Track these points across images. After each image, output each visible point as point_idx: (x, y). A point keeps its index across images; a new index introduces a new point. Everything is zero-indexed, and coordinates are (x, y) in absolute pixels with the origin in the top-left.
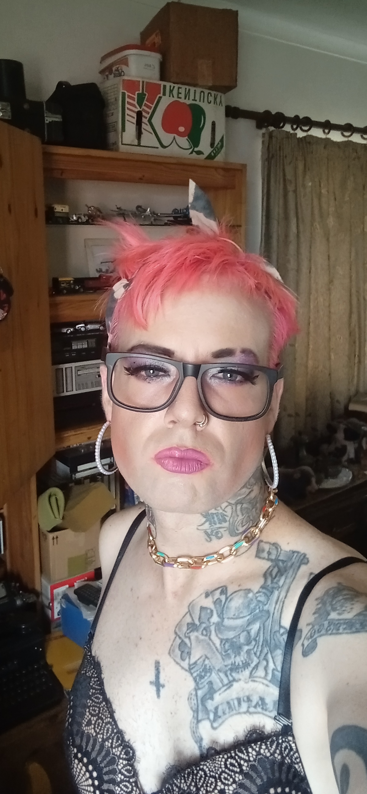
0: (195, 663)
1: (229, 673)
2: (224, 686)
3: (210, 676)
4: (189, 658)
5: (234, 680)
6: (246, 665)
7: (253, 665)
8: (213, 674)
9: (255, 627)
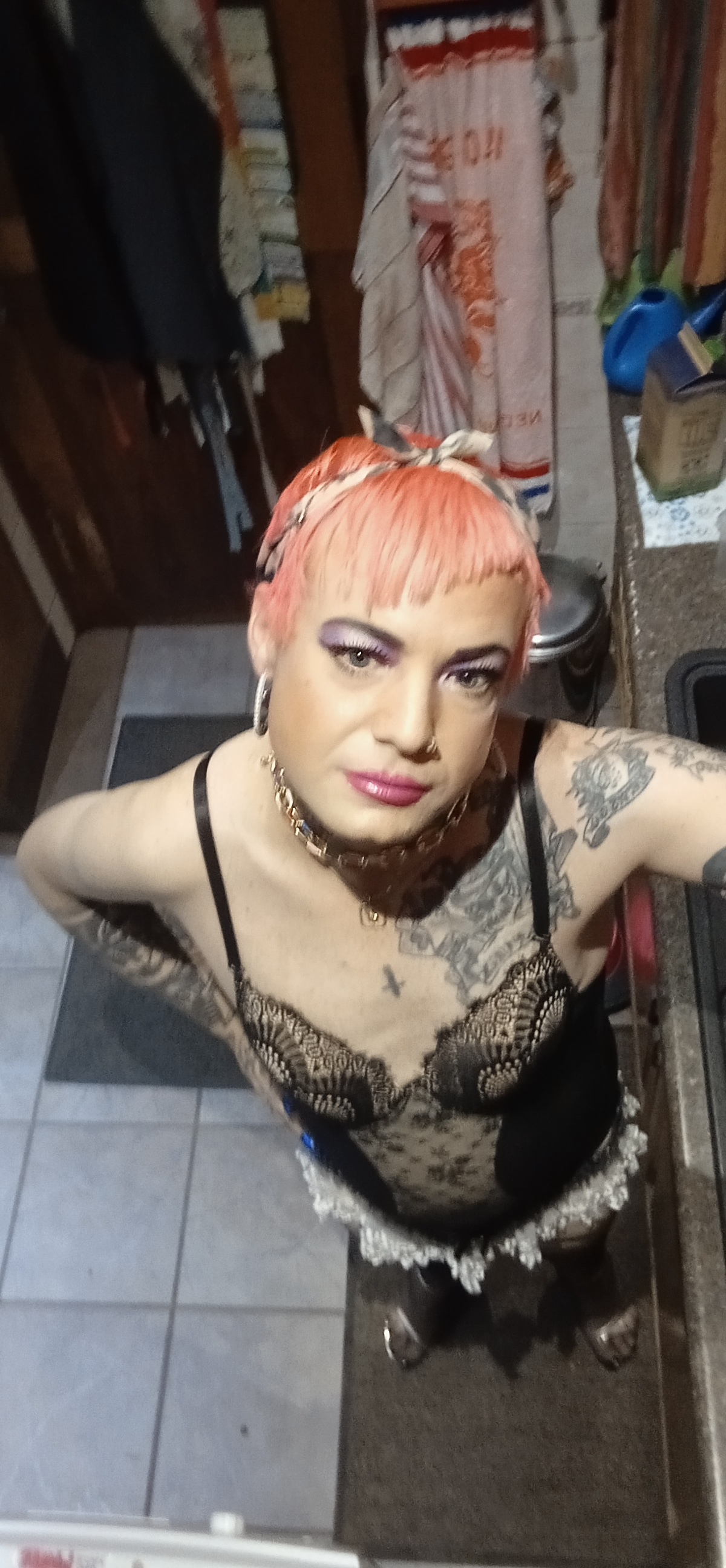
0: (442, 944)
1: (487, 929)
2: (486, 942)
3: (465, 947)
4: (432, 943)
5: (496, 932)
6: (505, 913)
7: (515, 905)
8: (469, 942)
9: (503, 873)
